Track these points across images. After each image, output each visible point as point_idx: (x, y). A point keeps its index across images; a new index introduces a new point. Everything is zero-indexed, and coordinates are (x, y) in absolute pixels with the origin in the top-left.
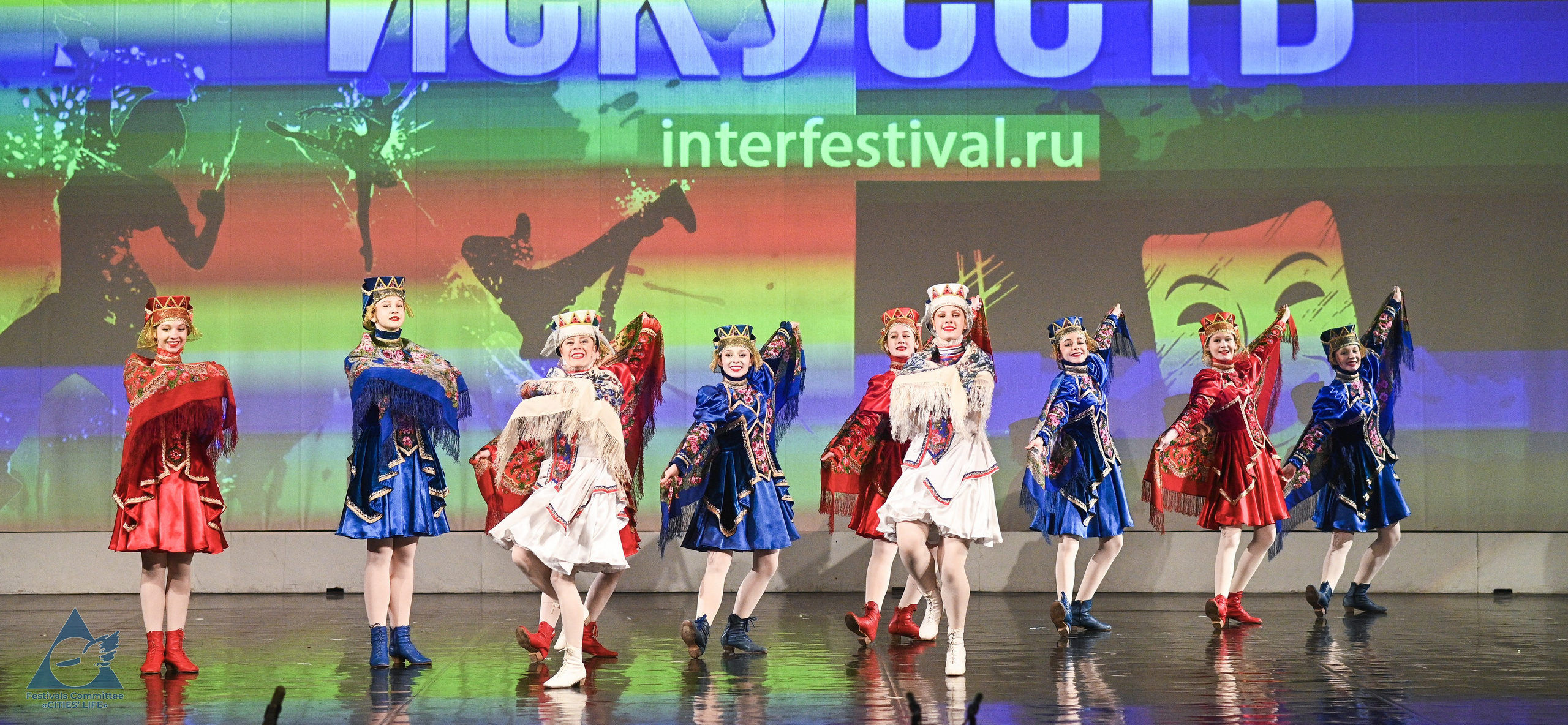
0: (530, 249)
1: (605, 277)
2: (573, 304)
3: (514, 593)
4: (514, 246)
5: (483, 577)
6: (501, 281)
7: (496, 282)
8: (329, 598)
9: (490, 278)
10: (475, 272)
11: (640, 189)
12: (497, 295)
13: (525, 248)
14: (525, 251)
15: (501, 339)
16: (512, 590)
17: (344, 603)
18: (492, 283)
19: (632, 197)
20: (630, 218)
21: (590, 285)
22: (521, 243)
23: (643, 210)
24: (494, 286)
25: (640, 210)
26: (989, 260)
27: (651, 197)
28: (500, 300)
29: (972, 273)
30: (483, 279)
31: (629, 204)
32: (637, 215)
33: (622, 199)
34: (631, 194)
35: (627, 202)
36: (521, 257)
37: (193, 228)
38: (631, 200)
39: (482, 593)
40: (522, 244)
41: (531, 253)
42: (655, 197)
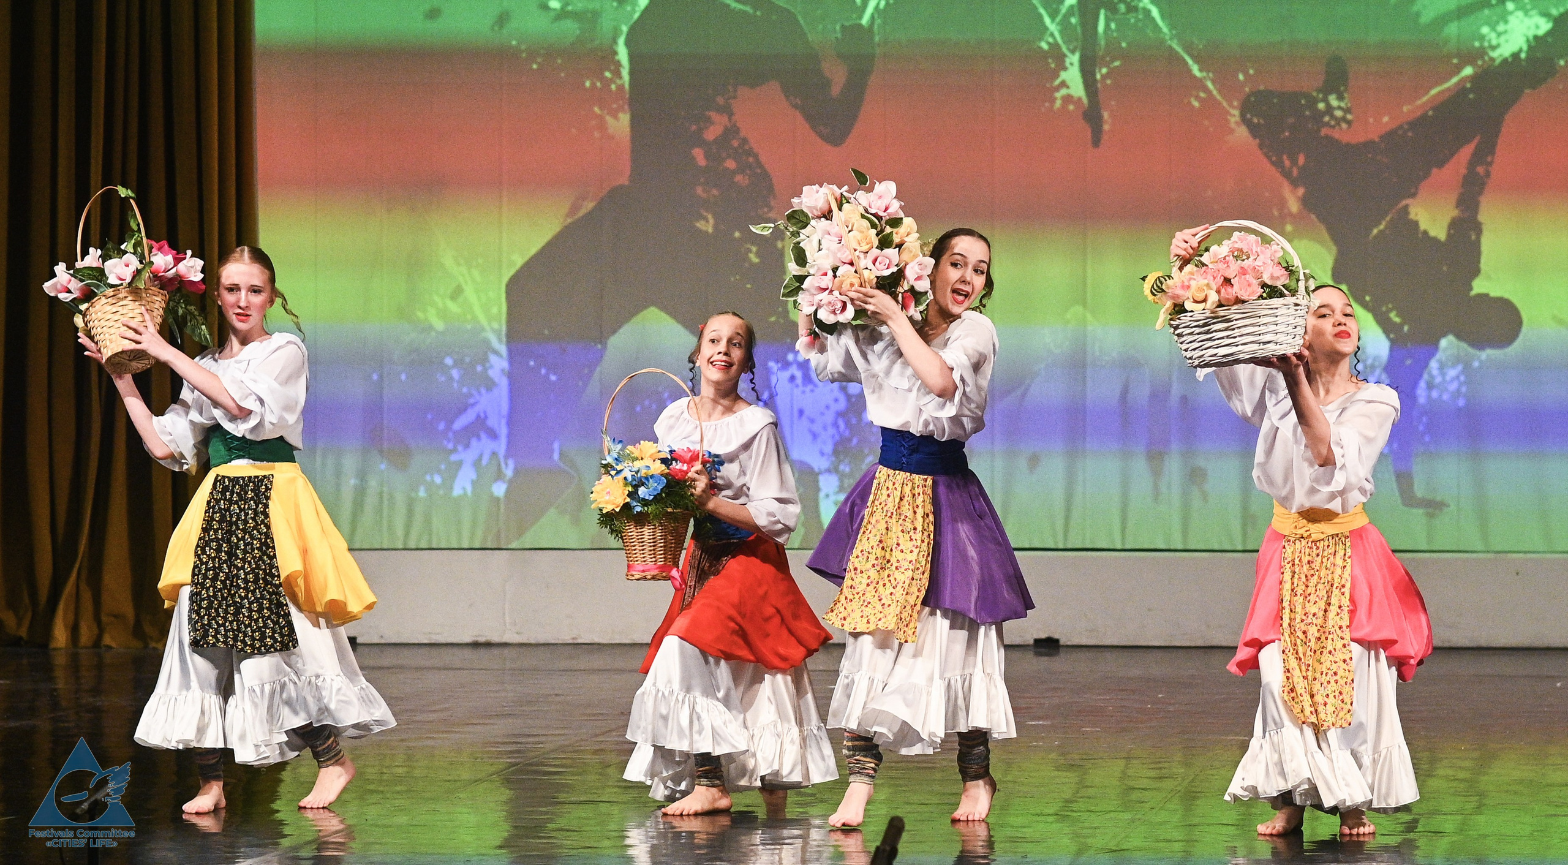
0: (1348, 111)
1: (1466, 152)
2: (1413, 195)
4: (1321, 106)
6: (1301, 160)
7: (1294, 162)
8: (1038, 654)
9: (1285, 157)
10: (1261, 145)
11: (1520, 14)
12: (1294, 183)
14: (1339, 113)
17: (1058, 664)
18: (1287, 163)
19: (1509, 27)
20: (1505, 61)
21: (1441, 164)
22: (1334, 101)
23: (1525, 48)
25: (1521, 50)
27: (1537, 27)
28: (1301, 191)
31: (1502, 39)
32: (1516, 56)
33: (1493, 29)
34: (1506, 22)
35: (1499, 35)
36: (1333, 123)
37: (826, 84)
38: (1506, 32)
40: (1335, 103)
41: (1349, 116)
42: (1544, 26)
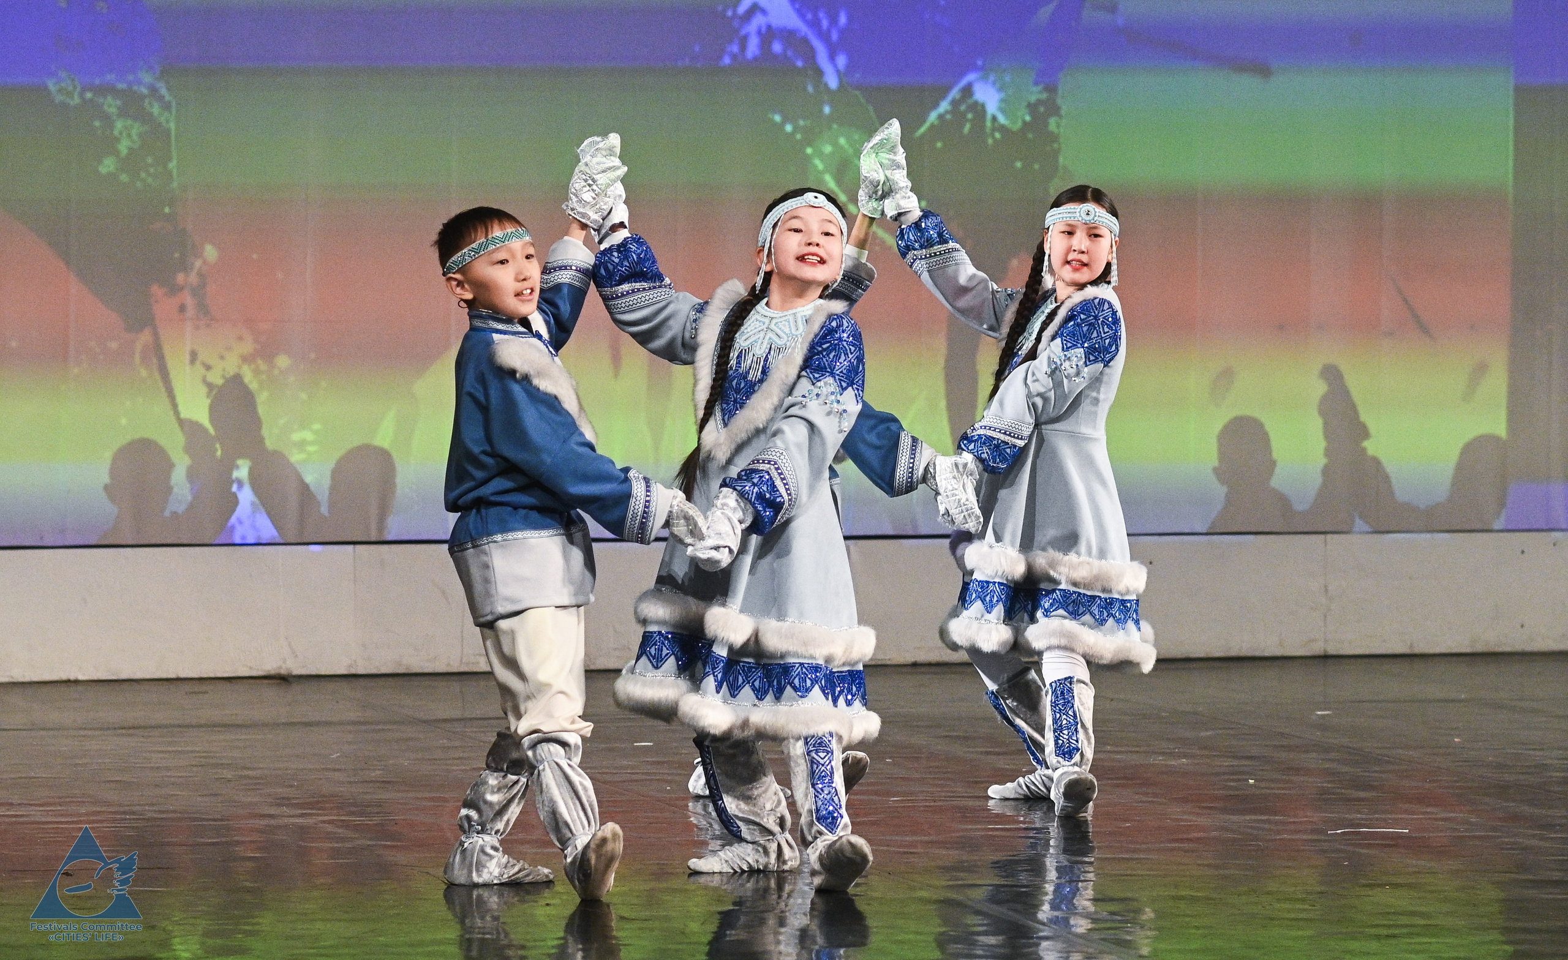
15: (842, 141)
24: (829, 30)
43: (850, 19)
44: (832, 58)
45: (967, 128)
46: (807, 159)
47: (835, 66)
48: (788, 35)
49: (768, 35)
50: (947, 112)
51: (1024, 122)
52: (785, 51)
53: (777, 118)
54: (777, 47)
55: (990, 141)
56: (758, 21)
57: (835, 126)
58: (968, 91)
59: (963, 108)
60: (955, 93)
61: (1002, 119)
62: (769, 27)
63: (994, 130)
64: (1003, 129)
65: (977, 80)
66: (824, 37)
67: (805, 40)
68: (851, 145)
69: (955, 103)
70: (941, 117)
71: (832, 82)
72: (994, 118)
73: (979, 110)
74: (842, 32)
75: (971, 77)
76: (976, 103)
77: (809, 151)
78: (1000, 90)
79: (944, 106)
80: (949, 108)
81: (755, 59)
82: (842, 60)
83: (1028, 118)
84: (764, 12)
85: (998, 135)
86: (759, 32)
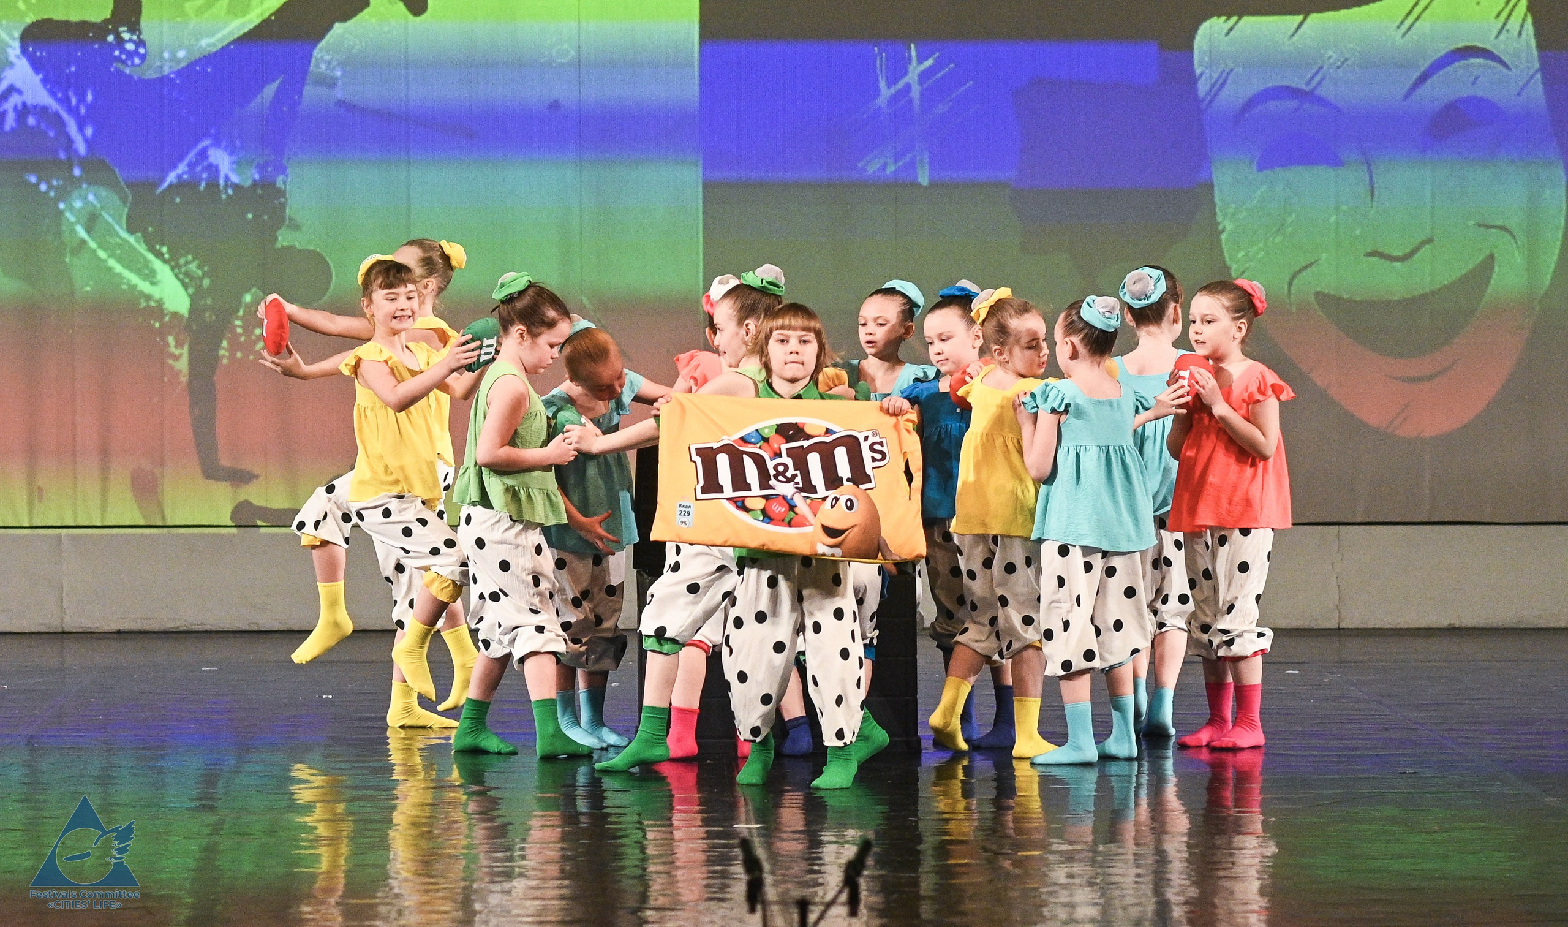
0: (140, 43)
1: (270, 90)
3: (119, 632)
4: (111, 38)
5: (64, 604)
9: (71, 93)
10: (44, 81)
12: (83, 122)
13: (131, 40)
14: (130, 47)
16: (114, 627)
18: (74, 99)
21: (244, 105)
22: (124, 32)
24: (77, 106)
26: (930, 62)
29: (901, 84)
30: (60, 95)
36: (124, 57)
39: (63, 633)
40: (126, 36)
41: (142, 51)
43: (95, 98)
44: (81, 128)
45: (203, 185)
46: (61, 212)
47: (84, 135)
48: (42, 111)
49: (23, 111)
50: (184, 173)
51: (254, 181)
52: (39, 123)
53: (33, 179)
54: (31, 121)
55: (224, 197)
56: (15, 100)
57: (85, 186)
58: (203, 154)
59: (199, 168)
60: (191, 156)
61: (235, 179)
62: (24, 104)
63: (226, 186)
64: (236, 187)
65: (212, 145)
66: (73, 111)
67: (57, 114)
68: (100, 202)
69: (191, 166)
70: (179, 177)
71: (81, 147)
72: (227, 178)
73: (214, 170)
74: (89, 108)
75: (206, 143)
76: (210, 165)
77: (62, 206)
78: (231, 154)
79: (182, 168)
80: (186, 169)
81: (13, 129)
82: (89, 131)
83: (257, 177)
84: (20, 92)
85: (230, 192)
86: (15, 108)
